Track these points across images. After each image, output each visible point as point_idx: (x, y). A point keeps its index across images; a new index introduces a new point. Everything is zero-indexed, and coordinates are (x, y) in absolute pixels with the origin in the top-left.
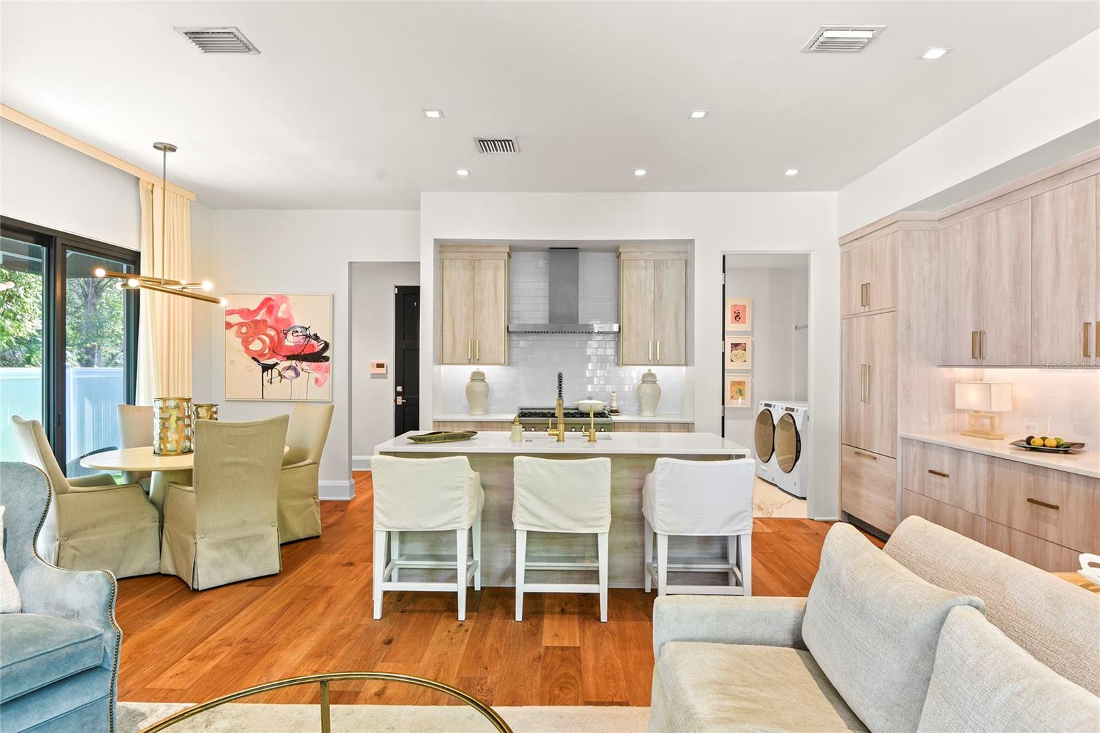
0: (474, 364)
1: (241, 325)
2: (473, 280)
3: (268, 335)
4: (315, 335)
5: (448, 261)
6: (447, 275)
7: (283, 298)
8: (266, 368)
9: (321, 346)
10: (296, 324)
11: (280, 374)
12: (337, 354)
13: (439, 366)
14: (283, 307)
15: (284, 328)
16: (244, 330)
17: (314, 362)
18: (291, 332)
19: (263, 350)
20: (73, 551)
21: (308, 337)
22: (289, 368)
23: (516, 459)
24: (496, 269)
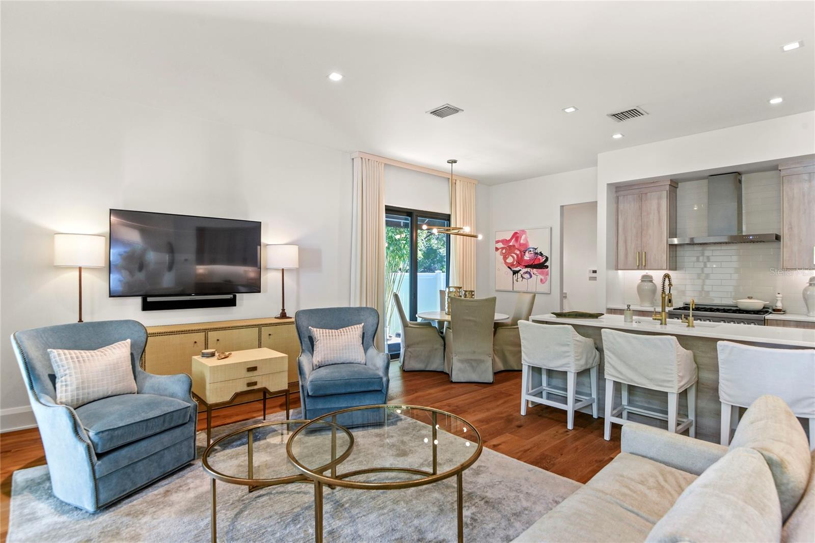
0: (642, 269)
1: (503, 248)
2: (641, 208)
3: (516, 254)
4: (541, 253)
5: (622, 197)
6: (621, 207)
7: (523, 232)
8: (515, 273)
9: (544, 259)
10: (530, 247)
11: (522, 277)
12: (553, 264)
13: (615, 271)
14: (523, 237)
15: (524, 249)
16: (504, 251)
17: (540, 269)
18: (527, 252)
19: (513, 262)
20: (410, 354)
21: (536, 254)
22: (526, 272)
23: (603, 330)
24: (660, 198)
